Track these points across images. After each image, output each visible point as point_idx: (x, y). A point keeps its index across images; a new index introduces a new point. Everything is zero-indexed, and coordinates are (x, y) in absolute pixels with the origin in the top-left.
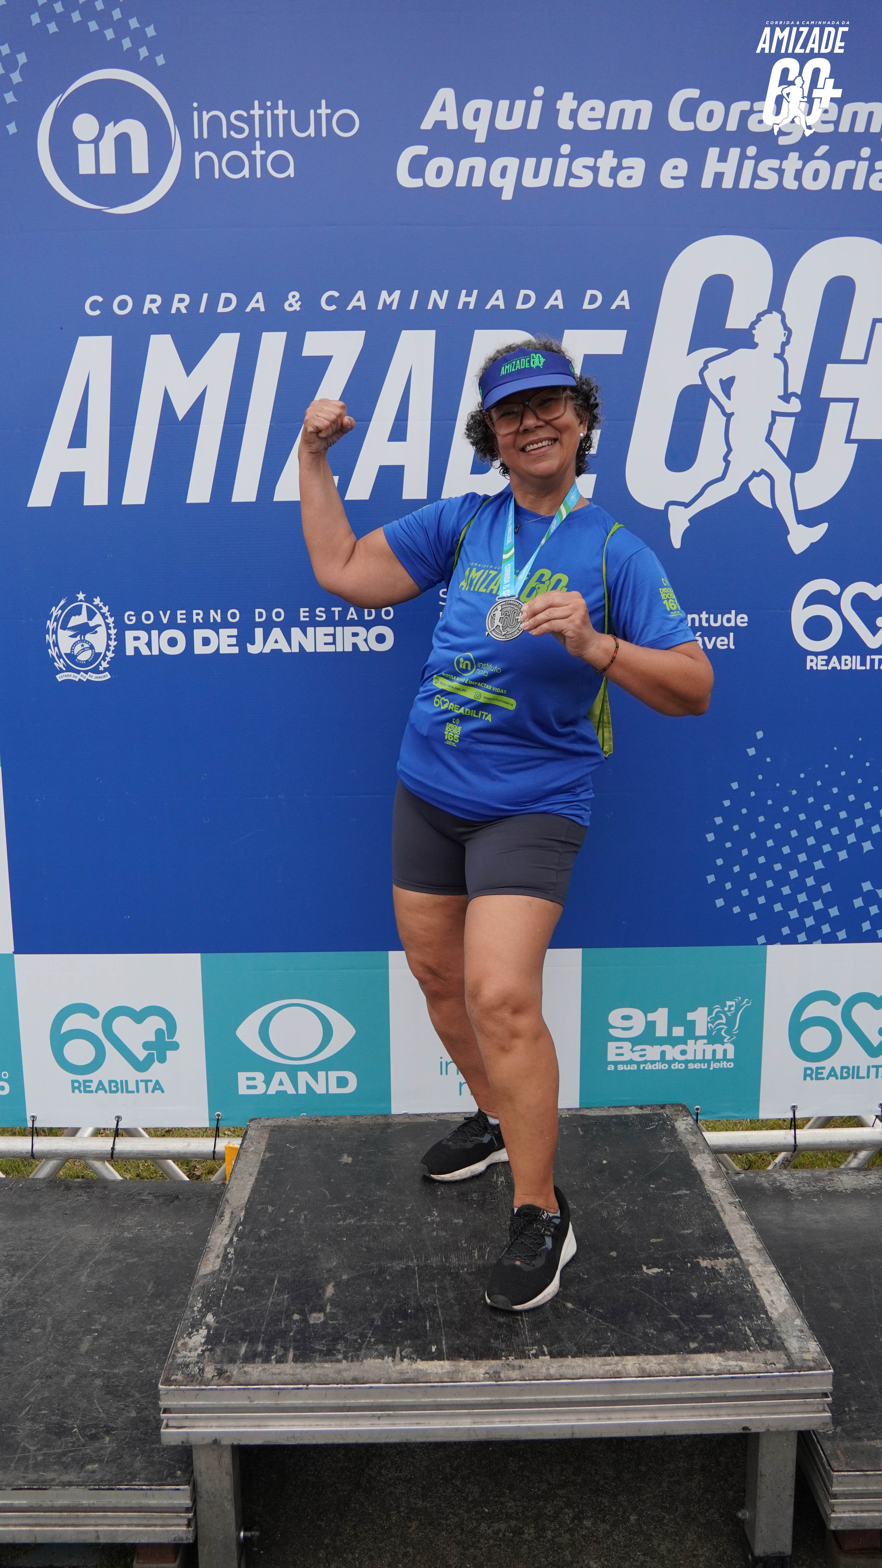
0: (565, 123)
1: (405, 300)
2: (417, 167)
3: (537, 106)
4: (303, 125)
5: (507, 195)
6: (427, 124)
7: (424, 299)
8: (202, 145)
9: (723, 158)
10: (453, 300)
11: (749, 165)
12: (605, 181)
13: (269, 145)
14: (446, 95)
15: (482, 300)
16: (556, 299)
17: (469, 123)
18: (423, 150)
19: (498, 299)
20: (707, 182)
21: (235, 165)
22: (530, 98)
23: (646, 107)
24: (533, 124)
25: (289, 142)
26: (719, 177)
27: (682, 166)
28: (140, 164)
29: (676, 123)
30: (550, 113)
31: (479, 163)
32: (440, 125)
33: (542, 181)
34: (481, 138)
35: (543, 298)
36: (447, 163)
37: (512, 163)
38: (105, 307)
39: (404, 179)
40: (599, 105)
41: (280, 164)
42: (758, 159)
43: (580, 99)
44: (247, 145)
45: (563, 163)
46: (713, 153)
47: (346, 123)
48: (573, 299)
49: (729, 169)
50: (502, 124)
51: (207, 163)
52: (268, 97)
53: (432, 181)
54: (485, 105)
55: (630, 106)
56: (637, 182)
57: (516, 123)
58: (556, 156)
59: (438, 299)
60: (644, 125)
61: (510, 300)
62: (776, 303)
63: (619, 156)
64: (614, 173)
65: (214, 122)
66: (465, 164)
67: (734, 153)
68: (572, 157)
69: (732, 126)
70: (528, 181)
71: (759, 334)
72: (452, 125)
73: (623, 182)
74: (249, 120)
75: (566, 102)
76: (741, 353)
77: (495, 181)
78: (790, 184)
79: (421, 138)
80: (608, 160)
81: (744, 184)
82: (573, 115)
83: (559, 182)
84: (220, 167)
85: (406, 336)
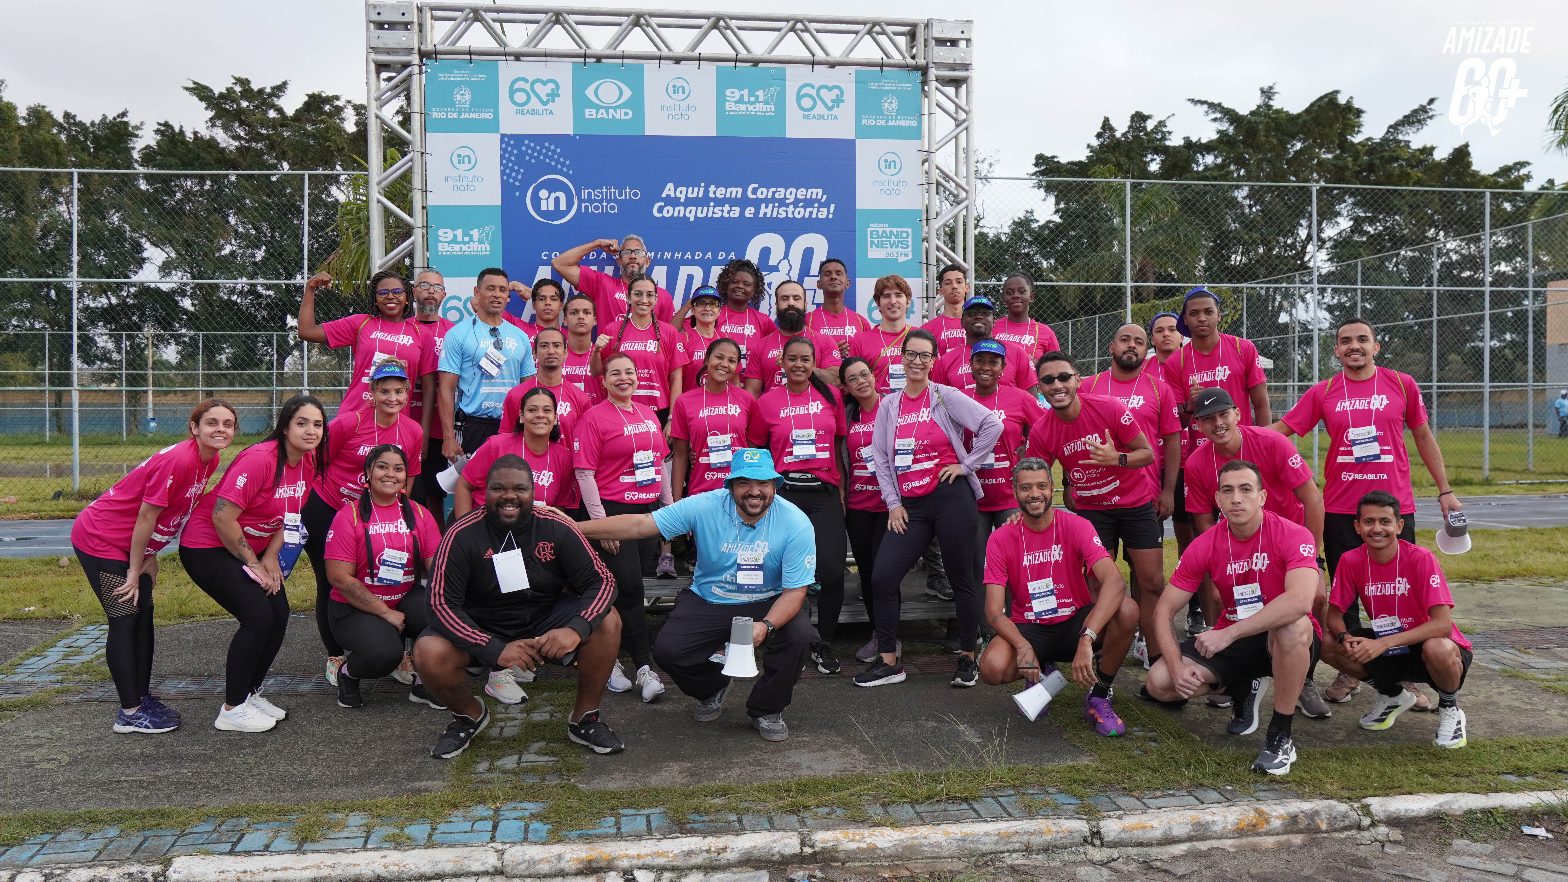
0: (712, 195)
1: (656, 255)
2: (660, 210)
3: (702, 190)
4: (620, 195)
5: (692, 220)
6: (664, 195)
7: (662, 255)
8: (585, 201)
9: (767, 207)
10: (673, 255)
11: (776, 210)
12: (726, 215)
13: (608, 201)
14: (670, 185)
15: (683, 256)
16: (709, 255)
17: (678, 195)
18: (662, 204)
19: (688, 255)
20: (761, 215)
21: (597, 208)
22: (699, 187)
23: (740, 190)
24: (701, 195)
25: (616, 201)
26: (765, 213)
27: (753, 210)
28: (563, 207)
29: (750, 195)
30: (706, 192)
31: (682, 208)
32: (668, 195)
33: (704, 215)
34: (682, 200)
35: (704, 255)
36: (671, 209)
37: (694, 209)
38: (549, 256)
39: (656, 214)
40: (724, 189)
41: (612, 208)
42: (779, 207)
43: (717, 187)
44: (601, 201)
45: (711, 209)
46: (763, 205)
47: (635, 194)
48: (715, 255)
49: (769, 211)
50: (690, 195)
51: (586, 207)
52: (608, 185)
53: (666, 215)
54: (684, 189)
55: (734, 190)
56: (737, 215)
57: (695, 195)
58: (709, 206)
59: (668, 255)
60: (739, 196)
61: (693, 255)
62: (786, 256)
63: (731, 206)
64: (729, 212)
65: (589, 193)
66: (677, 209)
67: (771, 205)
68: (714, 207)
69: (770, 196)
70: (699, 215)
71: (780, 267)
72: (673, 195)
73: (732, 215)
74: (602, 193)
75: (712, 188)
76: (774, 273)
77: (688, 215)
78: (790, 216)
79: (662, 200)
80: (727, 208)
81: (774, 216)
82: (715, 193)
83: (710, 215)
84: (591, 208)
85: (656, 268)
